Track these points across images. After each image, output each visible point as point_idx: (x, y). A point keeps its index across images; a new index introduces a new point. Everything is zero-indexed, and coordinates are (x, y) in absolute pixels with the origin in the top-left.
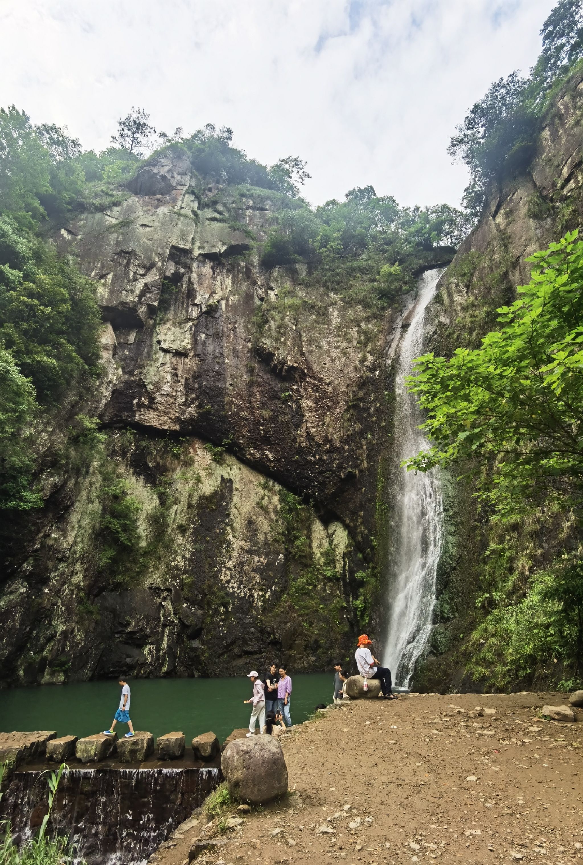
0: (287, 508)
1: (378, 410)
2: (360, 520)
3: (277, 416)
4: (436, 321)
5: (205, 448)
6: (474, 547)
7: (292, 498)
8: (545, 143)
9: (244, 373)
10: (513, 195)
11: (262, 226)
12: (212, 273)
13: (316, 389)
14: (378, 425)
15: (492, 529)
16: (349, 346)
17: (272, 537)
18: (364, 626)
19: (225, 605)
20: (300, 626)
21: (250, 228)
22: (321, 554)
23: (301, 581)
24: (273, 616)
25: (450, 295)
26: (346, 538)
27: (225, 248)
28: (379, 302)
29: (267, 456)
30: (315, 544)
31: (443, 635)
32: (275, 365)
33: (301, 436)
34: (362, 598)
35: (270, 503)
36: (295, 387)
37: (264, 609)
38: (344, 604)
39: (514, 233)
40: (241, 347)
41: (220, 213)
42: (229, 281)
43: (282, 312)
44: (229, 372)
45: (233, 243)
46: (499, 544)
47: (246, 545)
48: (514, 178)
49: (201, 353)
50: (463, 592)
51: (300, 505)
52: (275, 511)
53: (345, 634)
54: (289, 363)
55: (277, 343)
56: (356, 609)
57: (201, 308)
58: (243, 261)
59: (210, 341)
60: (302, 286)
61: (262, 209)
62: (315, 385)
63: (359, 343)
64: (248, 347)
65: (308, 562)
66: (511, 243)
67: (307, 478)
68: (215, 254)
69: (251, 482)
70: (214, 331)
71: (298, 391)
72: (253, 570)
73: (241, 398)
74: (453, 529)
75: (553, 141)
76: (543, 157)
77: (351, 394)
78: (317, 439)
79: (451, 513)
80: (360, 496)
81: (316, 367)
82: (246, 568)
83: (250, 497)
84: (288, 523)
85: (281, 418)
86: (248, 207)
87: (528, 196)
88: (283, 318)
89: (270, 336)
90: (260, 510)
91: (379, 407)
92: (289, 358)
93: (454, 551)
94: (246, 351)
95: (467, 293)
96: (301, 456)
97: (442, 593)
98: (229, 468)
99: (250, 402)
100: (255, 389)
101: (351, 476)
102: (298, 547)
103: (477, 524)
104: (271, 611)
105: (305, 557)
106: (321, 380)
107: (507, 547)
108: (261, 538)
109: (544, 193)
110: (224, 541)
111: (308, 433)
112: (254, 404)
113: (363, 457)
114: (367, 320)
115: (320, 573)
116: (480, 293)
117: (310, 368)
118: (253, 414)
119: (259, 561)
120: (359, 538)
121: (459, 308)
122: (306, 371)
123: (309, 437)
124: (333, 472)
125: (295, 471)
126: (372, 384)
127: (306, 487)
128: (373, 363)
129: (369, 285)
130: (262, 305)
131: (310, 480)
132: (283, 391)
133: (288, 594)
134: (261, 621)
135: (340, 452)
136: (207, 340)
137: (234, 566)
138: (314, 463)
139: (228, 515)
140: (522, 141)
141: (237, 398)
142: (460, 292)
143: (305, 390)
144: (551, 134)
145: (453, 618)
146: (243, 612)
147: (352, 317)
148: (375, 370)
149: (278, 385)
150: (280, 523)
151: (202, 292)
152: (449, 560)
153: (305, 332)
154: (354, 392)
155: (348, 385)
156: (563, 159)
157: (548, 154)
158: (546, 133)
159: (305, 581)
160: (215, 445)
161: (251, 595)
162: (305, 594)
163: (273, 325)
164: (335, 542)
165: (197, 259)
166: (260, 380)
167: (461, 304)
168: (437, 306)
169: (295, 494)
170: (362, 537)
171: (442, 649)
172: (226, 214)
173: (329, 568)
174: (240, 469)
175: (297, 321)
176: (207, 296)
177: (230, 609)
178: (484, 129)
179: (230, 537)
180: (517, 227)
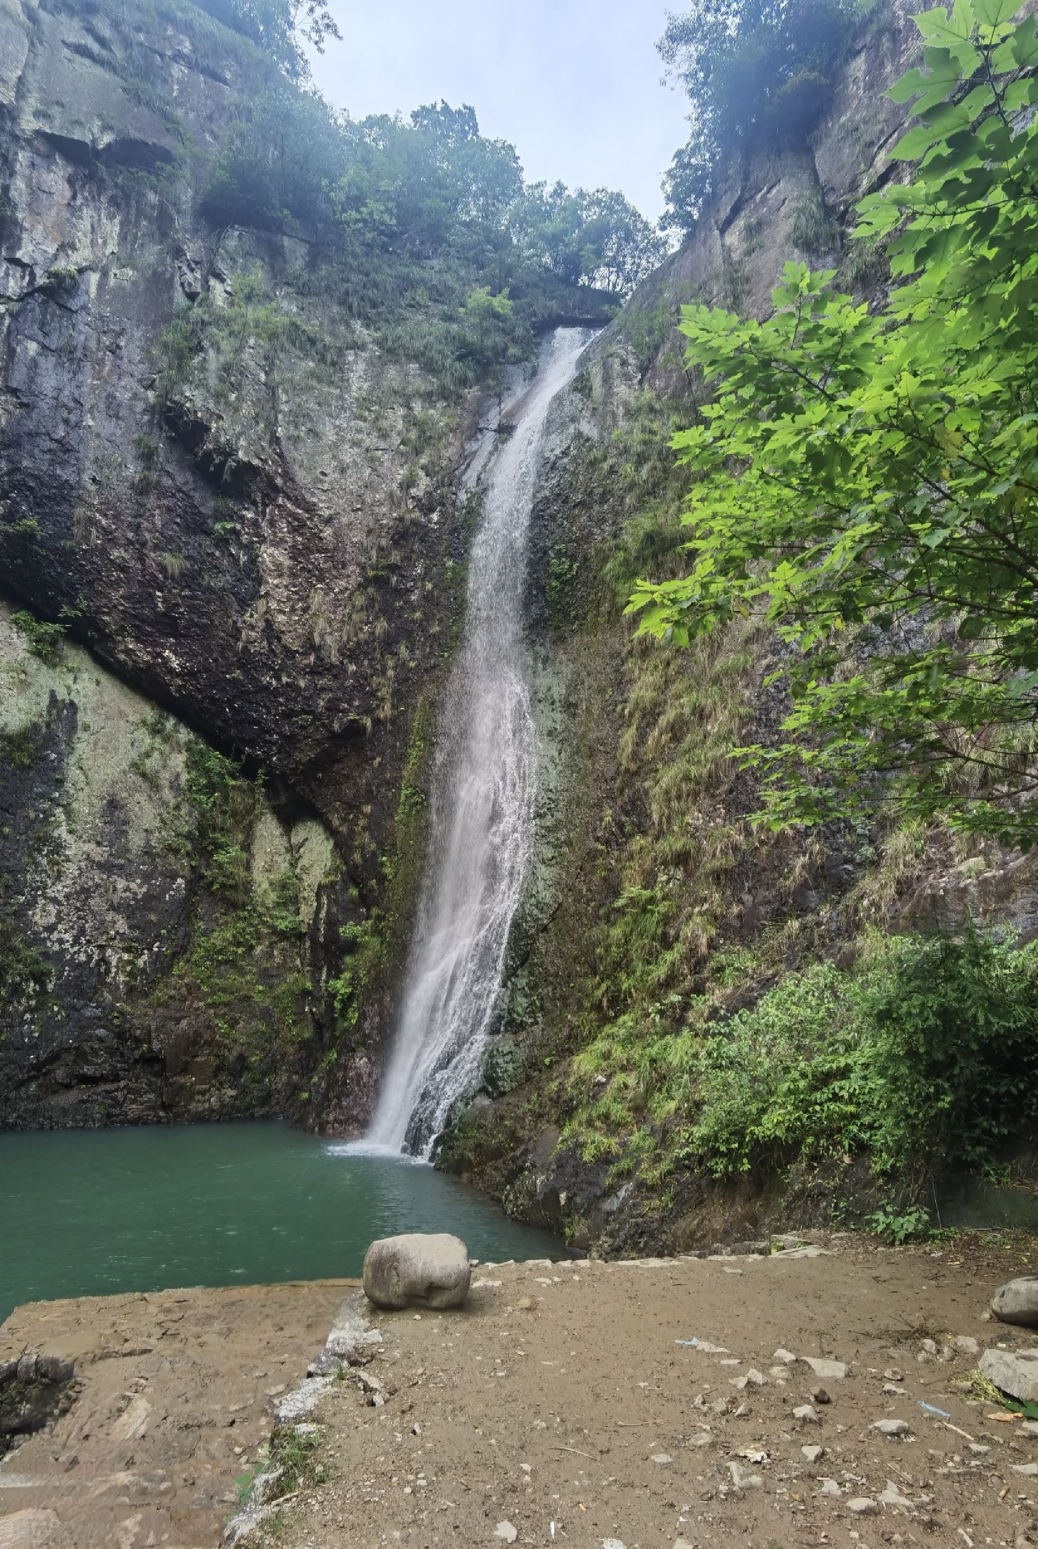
0: (203, 781)
1: (427, 597)
2: (362, 822)
3: (200, 573)
4: (572, 430)
5: (15, 622)
6: (589, 890)
7: (215, 761)
8: (852, 89)
9: (130, 458)
10: (769, 191)
11: (210, 118)
12: (68, 194)
13: (298, 527)
14: (424, 630)
15: (631, 857)
16: (382, 445)
17: (161, 840)
18: (346, 1030)
19: (40, 978)
20: (209, 1027)
21: (179, 112)
22: (271, 884)
23: (219, 938)
24: (150, 1006)
25: (607, 380)
26: (328, 855)
27: (107, 139)
28: (458, 365)
29: (166, 661)
30: (259, 863)
31: (508, 1058)
32: (208, 455)
33: (252, 627)
34: (347, 975)
35: (165, 767)
36: (250, 515)
37: (131, 990)
38: (309, 985)
39: (758, 274)
40: (128, 395)
41: (102, 42)
42: (113, 228)
43: (239, 337)
44: (90, 451)
45: (134, 134)
46: (645, 888)
47: (99, 853)
48: (779, 152)
49: (23, 387)
50: (557, 975)
51: (234, 778)
52: (174, 786)
53: (304, 1045)
54: (241, 454)
55: (217, 403)
56: (333, 996)
57: (33, 276)
58: (154, 189)
59: (48, 364)
60: (291, 290)
61: (215, 76)
62: (295, 517)
63: (403, 442)
64: (146, 399)
65: (241, 897)
66: (749, 293)
67: (256, 722)
68: (81, 144)
69: (122, 715)
70: (63, 341)
71: (255, 524)
72: (113, 908)
73: (116, 517)
74: (549, 852)
75: (870, 87)
76: (843, 119)
77: (374, 553)
78: (287, 639)
79: (549, 821)
80: (368, 774)
81: (300, 475)
82: (95, 902)
83: (116, 749)
84: (202, 815)
85: (207, 580)
86: (178, 57)
87: (799, 198)
88: (238, 351)
89: (202, 384)
90: (139, 780)
91: (431, 592)
92: (242, 442)
93: (547, 896)
94: (140, 406)
95: (641, 382)
96: (246, 673)
97: (515, 975)
98: (71, 677)
99: (137, 528)
100: (151, 501)
101: (354, 729)
102: (220, 866)
103: (600, 847)
104: (146, 995)
105: (234, 887)
106: (310, 509)
107: (659, 895)
108: (136, 841)
109: (831, 199)
110: (45, 840)
111: (269, 624)
112: (147, 536)
113: (384, 692)
114: (428, 397)
115: (264, 923)
116: (666, 388)
117: (288, 476)
118: (141, 559)
119: (127, 889)
120: (357, 857)
121: (621, 411)
122: (279, 481)
123: (270, 631)
124: (317, 717)
125: (230, 703)
126: (422, 541)
127: (252, 743)
128: (429, 494)
129: (439, 327)
130: (189, 308)
131: (261, 728)
132: (219, 516)
133: (188, 961)
134: (122, 1013)
135: (335, 677)
136: (42, 360)
137: (67, 897)
138: (276, 693)
139: (60, 783)
140: (811, 70)
141: (105, 516)
142: (627, 377)
143: (272, 523)
144: (868, 72)
145: (532, 1025)
146: (81, 994)
147: (396, 385)
148: (432, 510)
149: (208, 505)
150: (184, 810)
151: (38, 234)
152: (536, 912)
153: (286, 391)
154: (381, 549)
155: (370, 532)
156: (882, 132)
157: (853, 115)
158: (859, 66)
159: (229, 935)
160: (41, 616)
161: (104, 960)
162: (226, 962)
163: (214, 360)
164: (304, 862)
165: (28, 141)
166: (167, 482)
167: (626, 404)
168: (577, 397)
169: (226, 754)
170: (363, 856)
171: (506, 1085)
172: (119, 53)
173: (284, 914)
174: (98, 683)
175: (272, 365)
176: (52, 250)
177: (50, 987)
178: (737, 20)
179: (62, 832)
180: (763, 261)
